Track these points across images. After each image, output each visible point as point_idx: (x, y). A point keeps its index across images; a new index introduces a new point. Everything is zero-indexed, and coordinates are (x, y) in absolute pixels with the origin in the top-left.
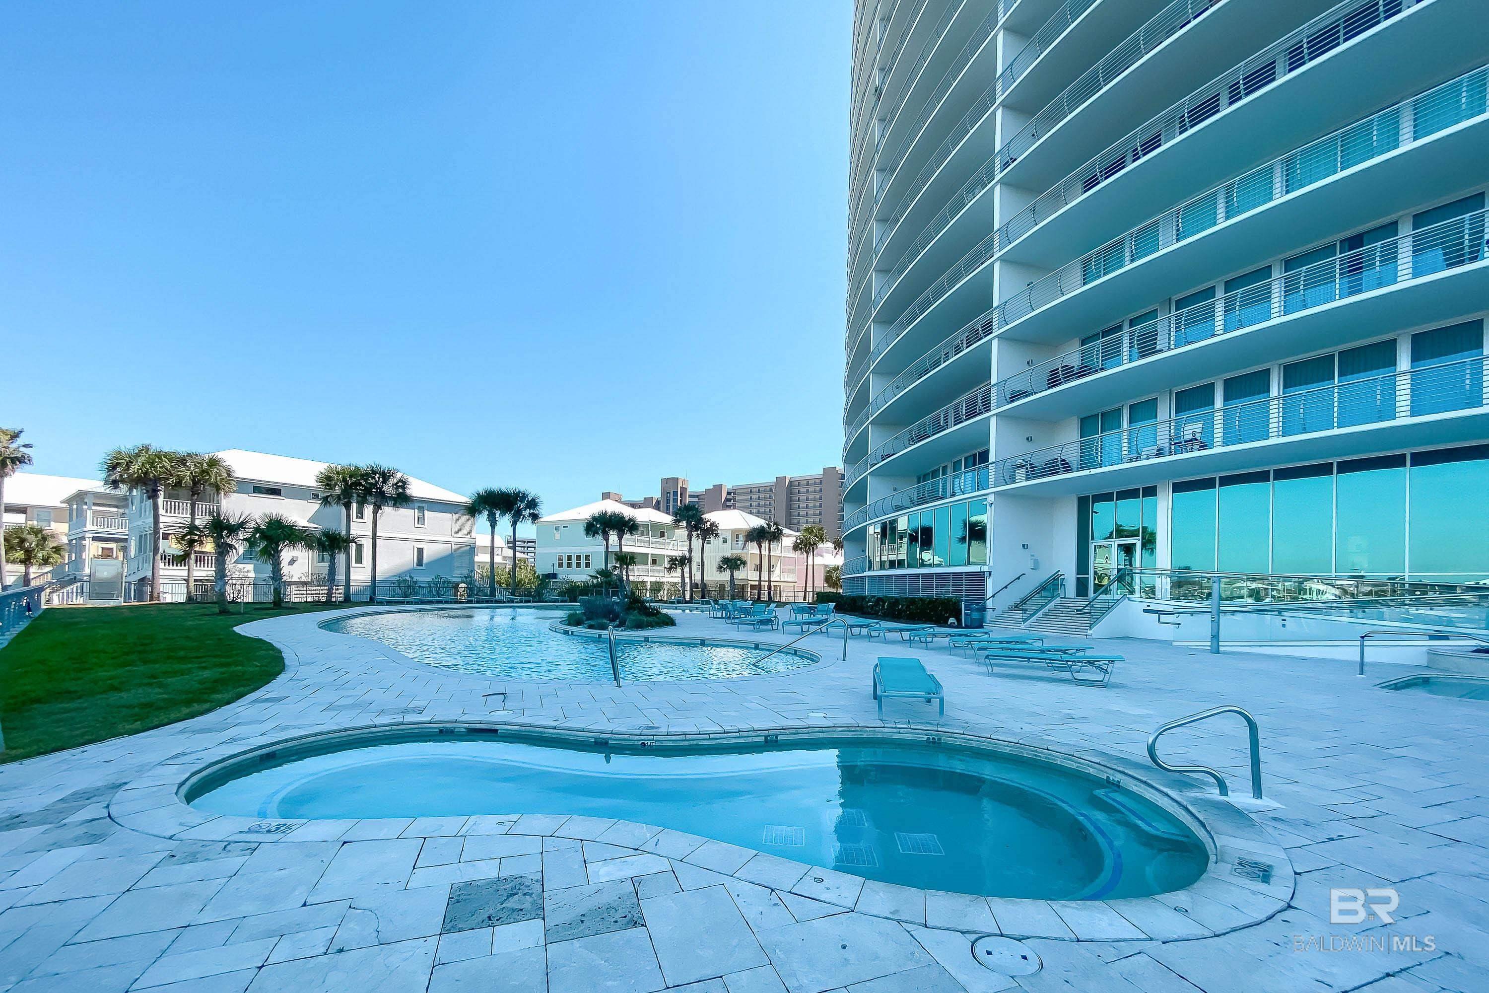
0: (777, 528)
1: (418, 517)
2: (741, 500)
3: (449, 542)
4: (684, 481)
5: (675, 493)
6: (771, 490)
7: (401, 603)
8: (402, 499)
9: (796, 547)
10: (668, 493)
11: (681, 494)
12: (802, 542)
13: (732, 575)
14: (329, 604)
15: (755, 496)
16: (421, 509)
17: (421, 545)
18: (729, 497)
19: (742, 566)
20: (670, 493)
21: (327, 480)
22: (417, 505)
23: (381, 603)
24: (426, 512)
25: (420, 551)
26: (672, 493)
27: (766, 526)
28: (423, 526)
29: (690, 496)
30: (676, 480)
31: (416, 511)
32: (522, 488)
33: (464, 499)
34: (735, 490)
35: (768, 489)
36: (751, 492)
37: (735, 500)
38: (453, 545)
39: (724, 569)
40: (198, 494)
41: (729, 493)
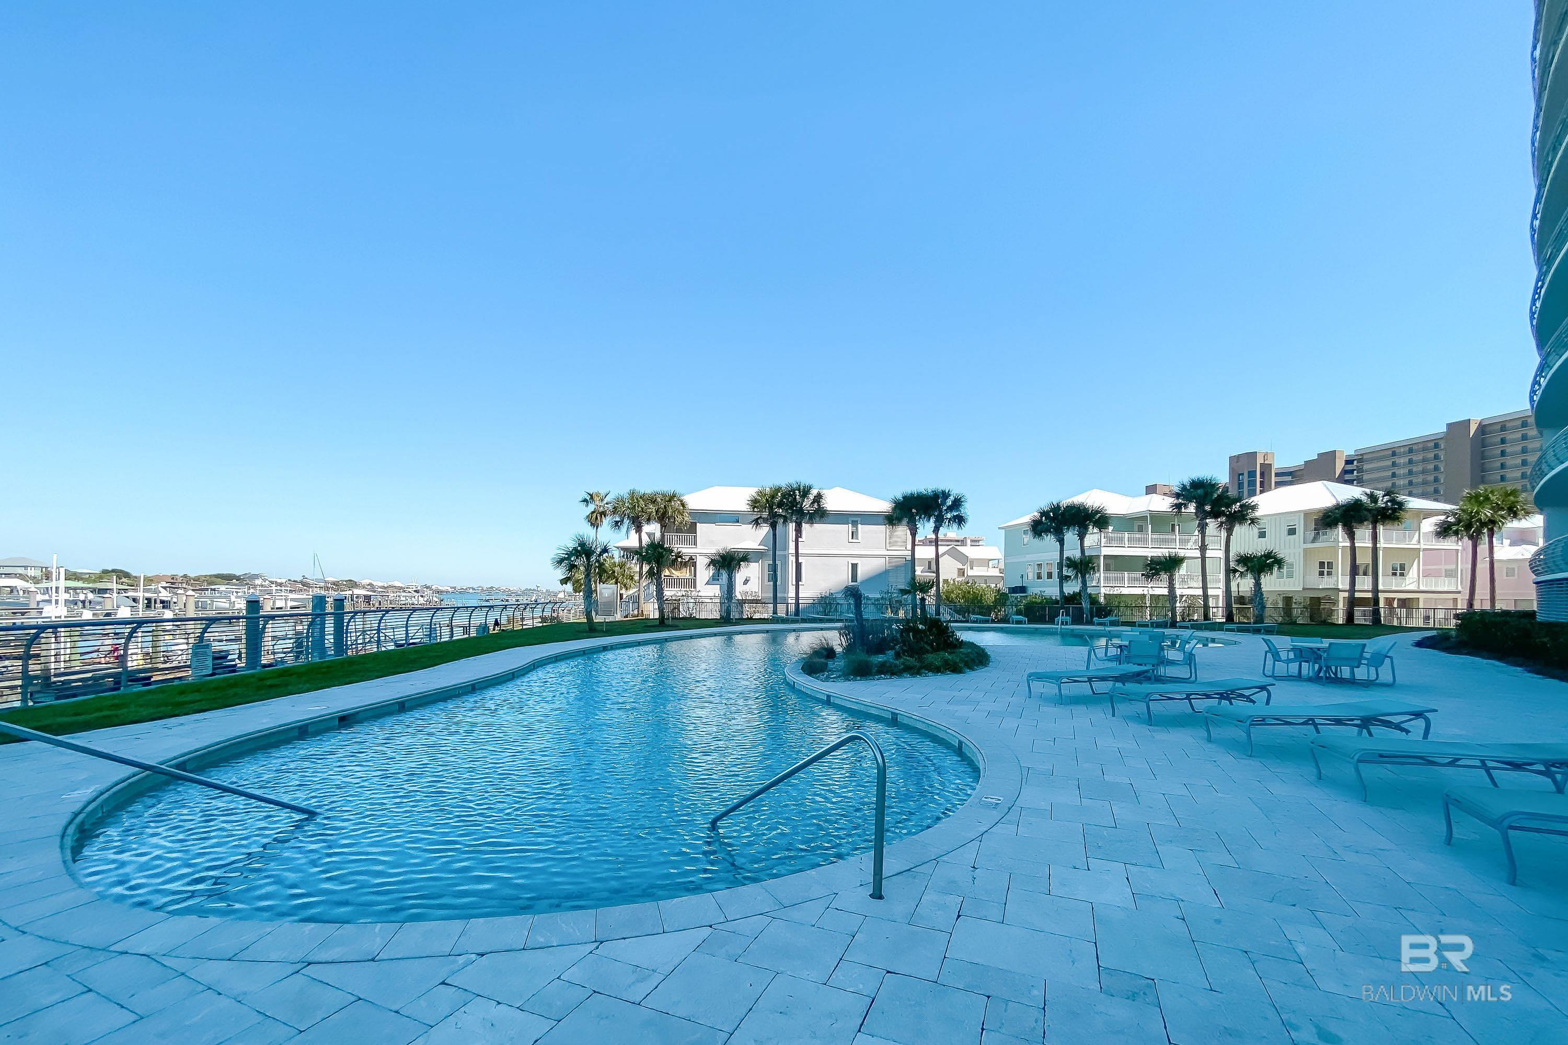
0: (1393, 501)
1: (853, 532)
2: (1372, 470)
3: (884, 556)
4: (1265, 456)
5: (1252, 474)
6: (1437, 446)
7: (821, 621)
8: (820, 515)
9: (1444, 531)
10: (1240, 475)
11: (1262, 474)
12: (1459, 521)
13: (1258, 584)
14: (775, 620)
15: (1402, 460)
16: (855, 524)
17: (855, 561)
18: (1349, 467)
19: (1276, 569)
20: (1243, 474)
21: (754, 503)
22: (851, 519)
23: (804, 621)
24: (859, 526)
25: (854, 566)
26: (1246, 475)
27: (1364, 499)
28: (857, 541)
29: (1277, 475)
30: (1253, 455)
31: (850, 525)
32: (941, 486)
33: (885, 506)
34: (1362, 455)
35: (1434, 444)
36: (1394, 454)
37: (1360, 470)
38: (887, 559)
39: (1242, 573)
40: (665, 526)
41: (1348, 462)
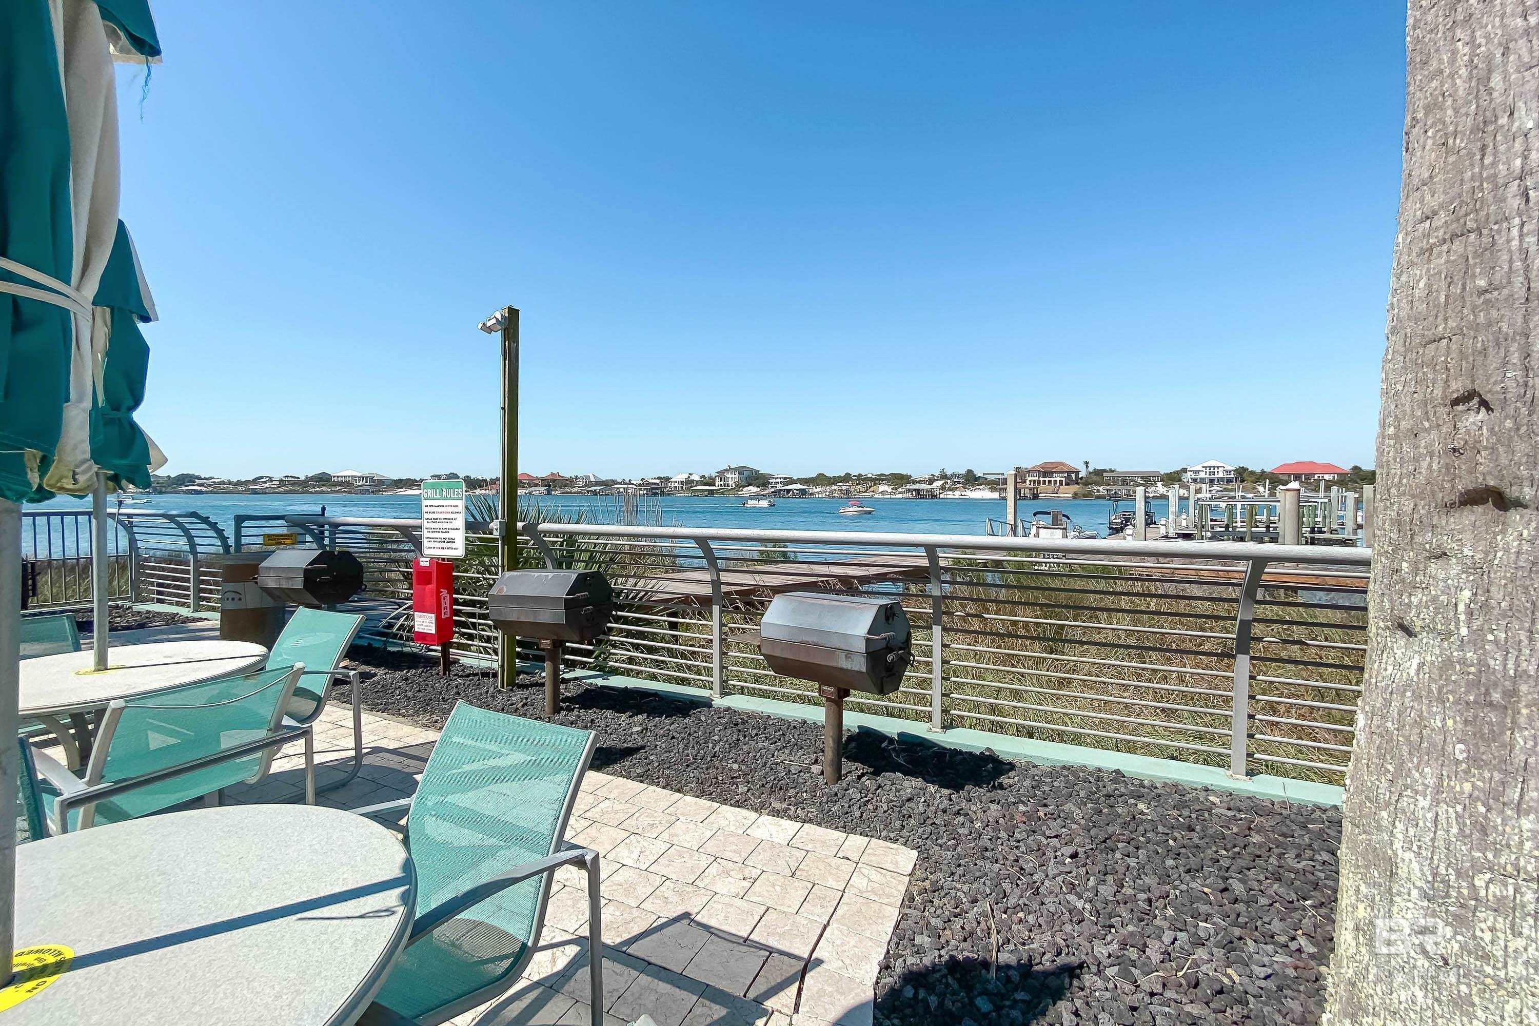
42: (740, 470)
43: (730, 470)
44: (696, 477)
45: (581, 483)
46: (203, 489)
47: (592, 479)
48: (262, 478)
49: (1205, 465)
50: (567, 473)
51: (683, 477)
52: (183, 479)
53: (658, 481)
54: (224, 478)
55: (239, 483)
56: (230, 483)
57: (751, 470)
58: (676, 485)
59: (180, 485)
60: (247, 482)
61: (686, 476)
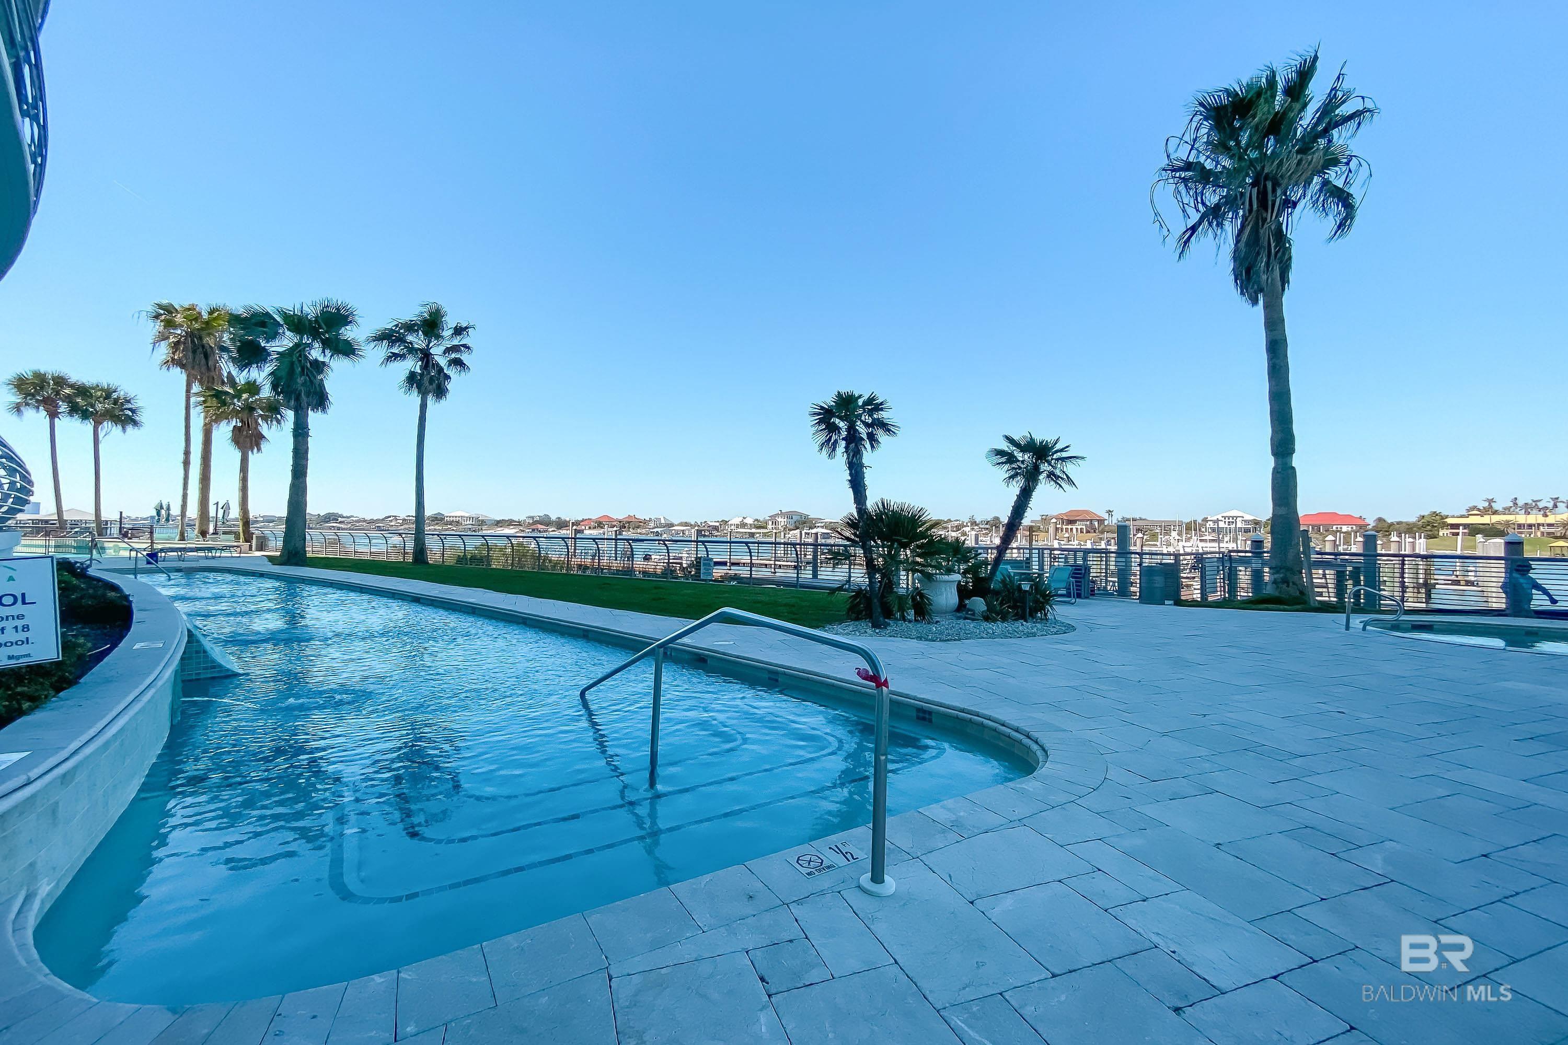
42: (789, 515)
43: (781, 514)
44: (749, 521)
45: (652, 525)
46: (342, 526)
47: (663, 521)
48: (390, 517)
49: (1225, 515)
50: (641, 516)
51: (737, 521)
52: (329, 518)
53: (717, 524)
54: (361, 516)
55: (372, 522)
56: (365, 521)
57: (801, 515)
58: (733, 527)
59: (327, 522)
60: (378, 521)
61: (741, 519)
